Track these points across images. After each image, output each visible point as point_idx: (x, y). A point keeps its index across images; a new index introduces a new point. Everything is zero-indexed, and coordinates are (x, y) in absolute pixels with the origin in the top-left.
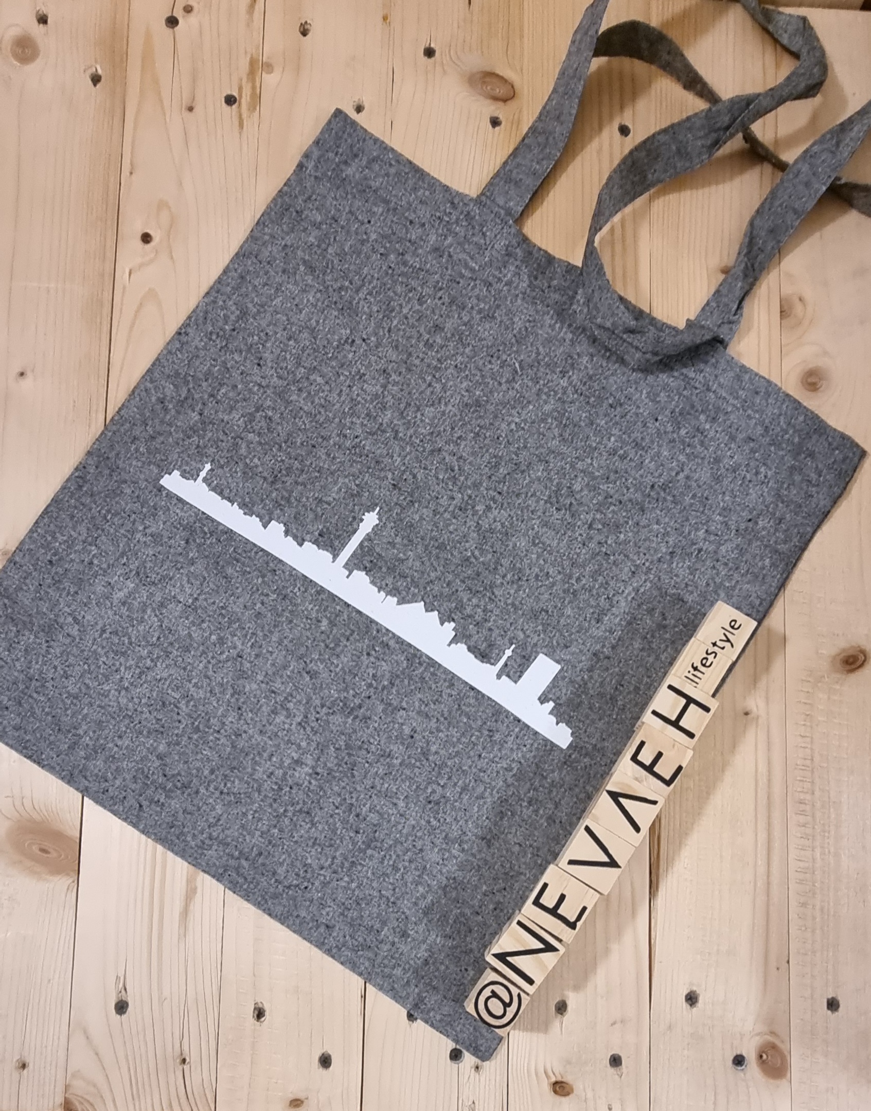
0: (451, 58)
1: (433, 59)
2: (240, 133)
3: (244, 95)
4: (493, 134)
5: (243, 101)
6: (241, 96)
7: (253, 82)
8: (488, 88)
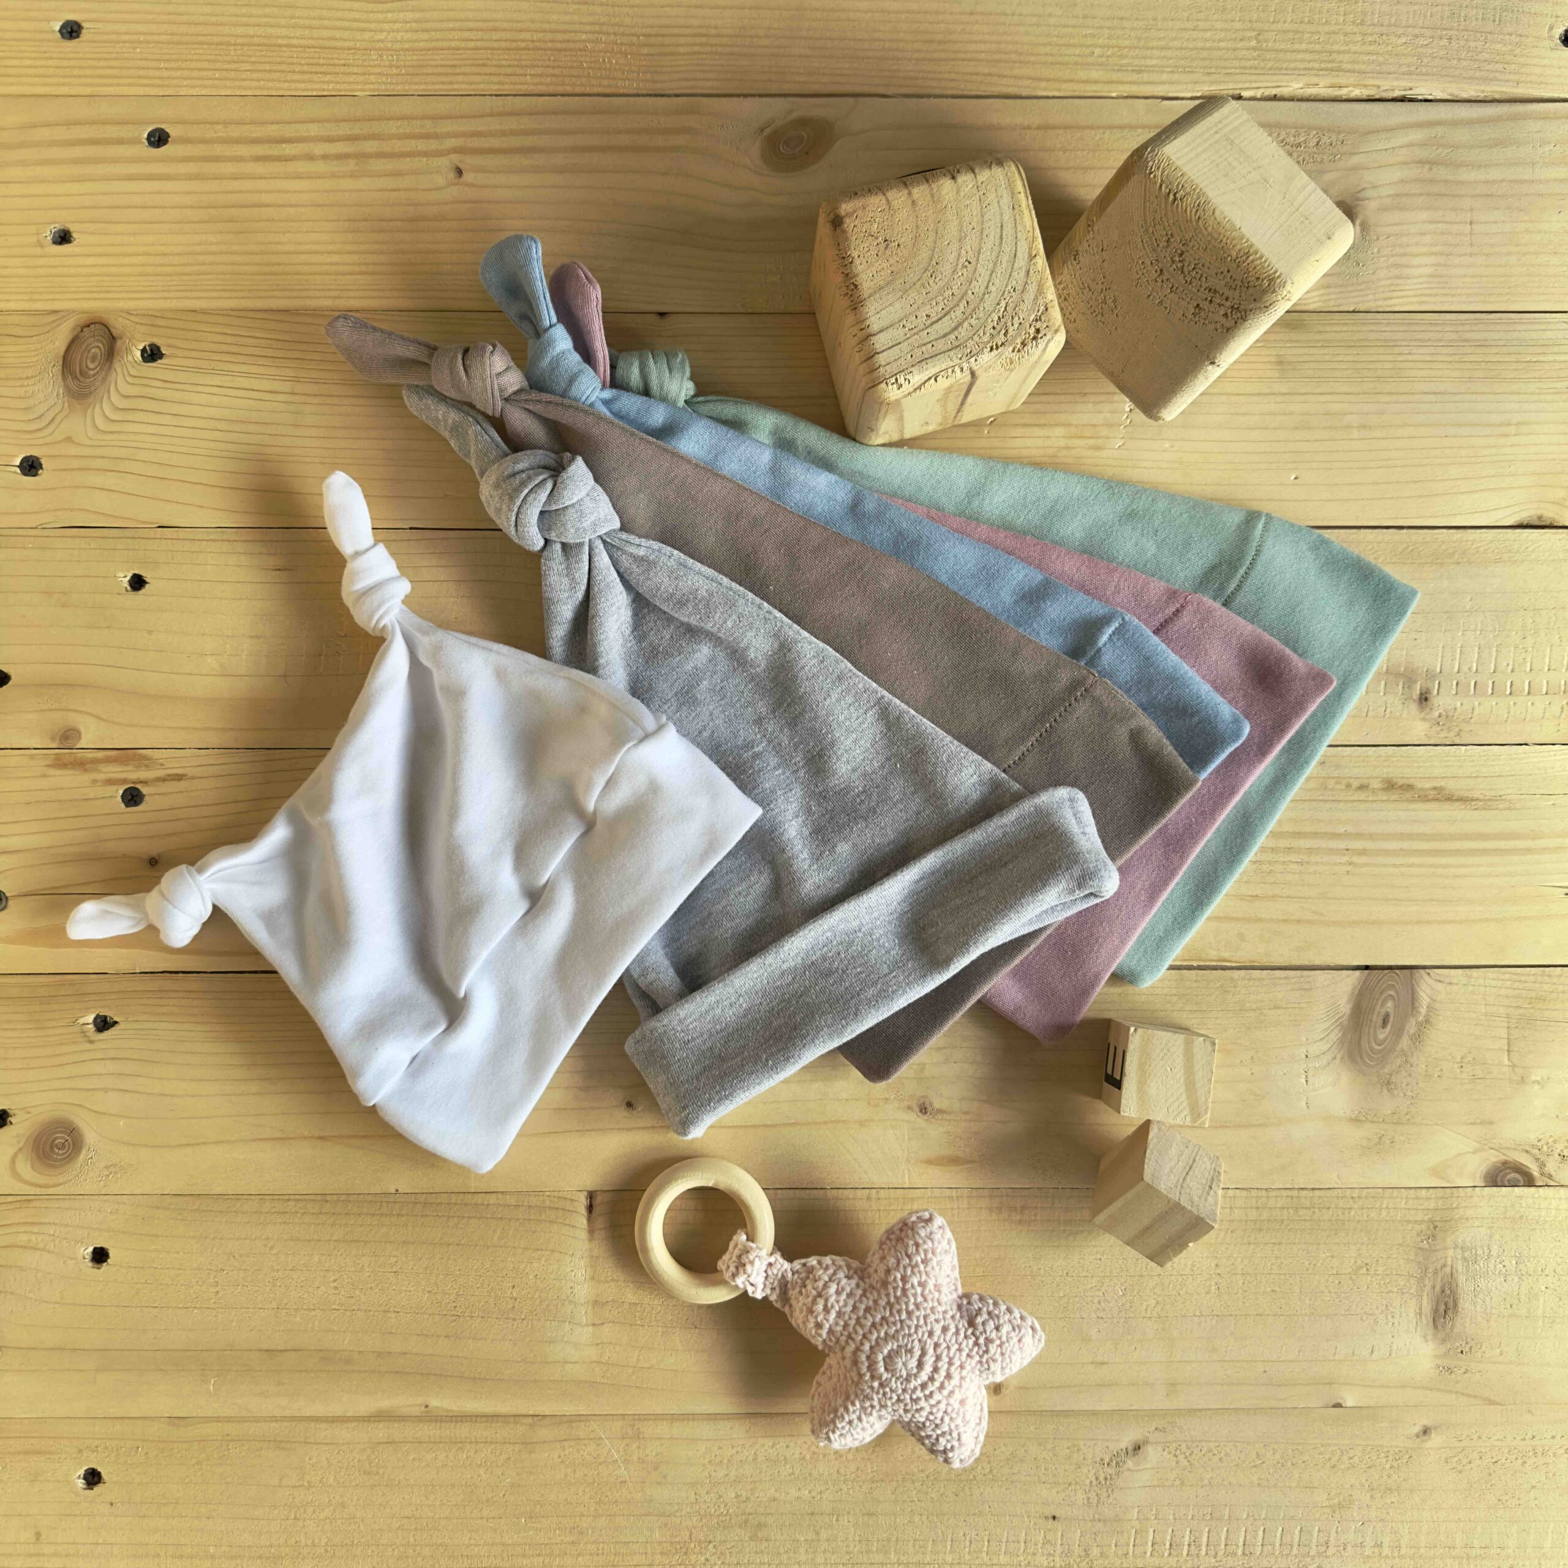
1: (43, 461)
3: (122, 776)
4: (173, 356)
5: (133, 776)
6: (124, 781)
7: (95, 761)
8: (91, 366)
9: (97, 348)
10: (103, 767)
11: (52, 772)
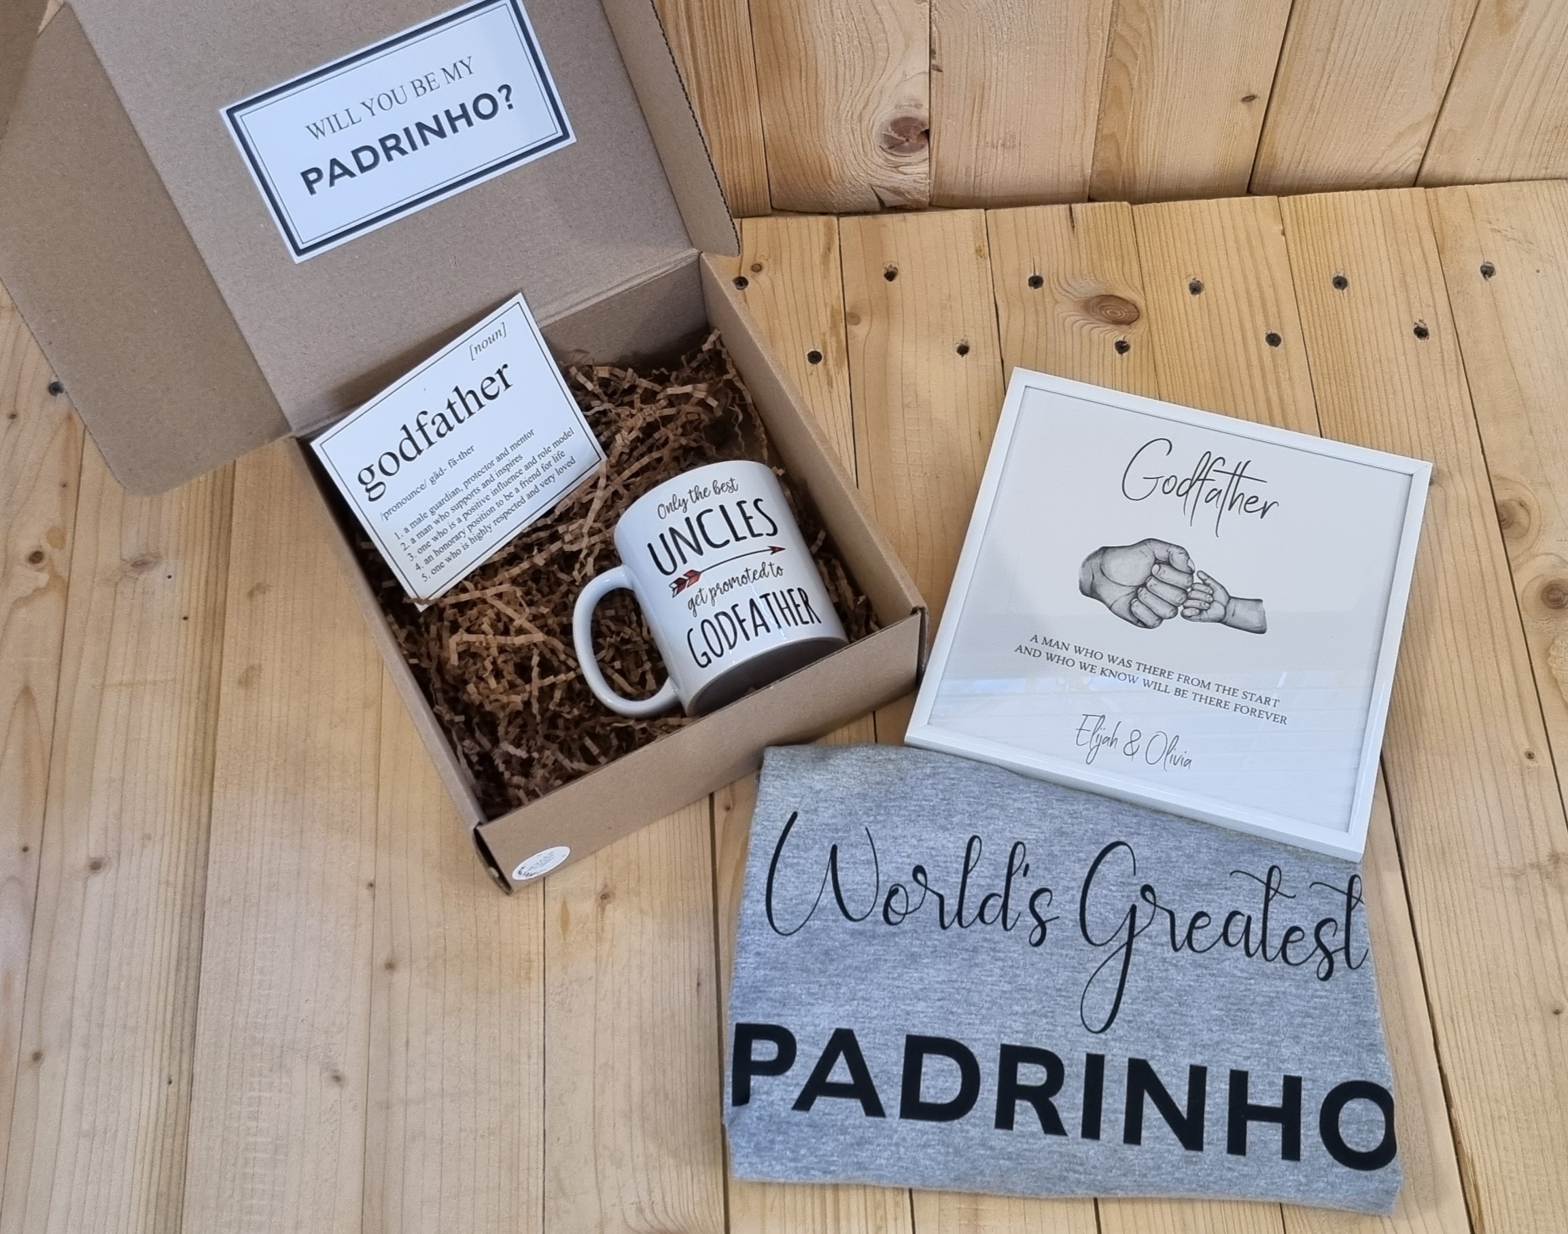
0: (1060, 284)
1: (1040, 289)
2: (830, 392)
3: (829, 350)
4: (1122, 359)
5: (830, 356)
6: (826, 352)
7: (838, 335)
8: (1108, 312)
9: (1122, 314)
10: (834, 339)
11: (829, 309)
